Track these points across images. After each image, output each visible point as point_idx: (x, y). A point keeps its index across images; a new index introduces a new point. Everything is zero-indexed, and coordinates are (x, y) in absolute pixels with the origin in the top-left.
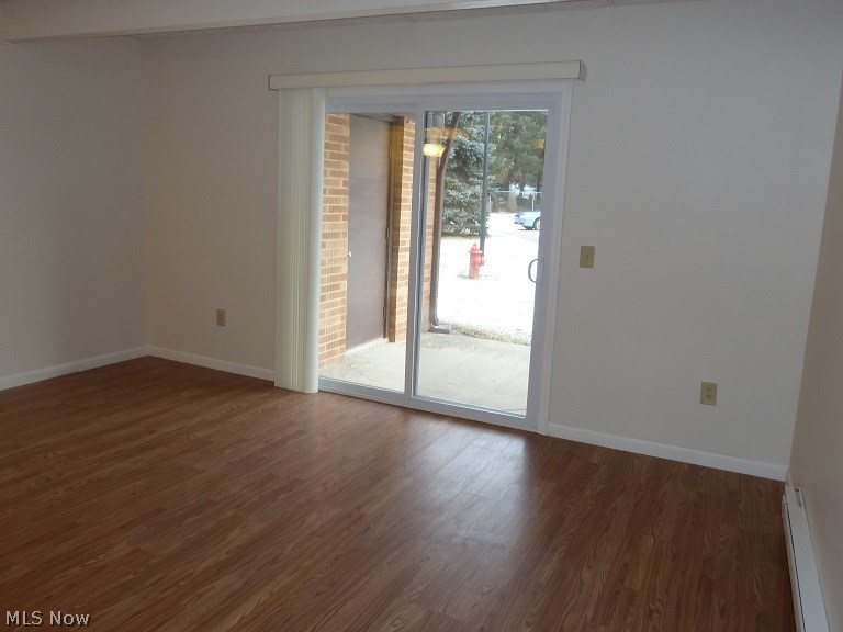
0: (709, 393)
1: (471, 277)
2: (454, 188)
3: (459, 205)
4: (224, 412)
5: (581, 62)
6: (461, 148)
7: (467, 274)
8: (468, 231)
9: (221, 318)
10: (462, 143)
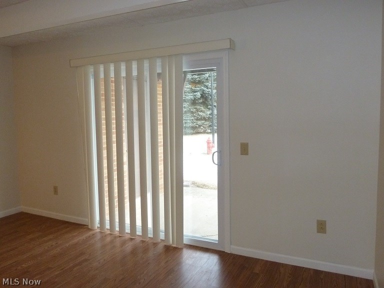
0: (322, 227)
1: (208, 154)
2: (201, 111)
3: (204, 119)
4: (46, 248)
5: (230, 39)
6: (203, 93)
7: (206, 152)
8: (209, 131)
9: (56, 190)
10: (204, 90)
